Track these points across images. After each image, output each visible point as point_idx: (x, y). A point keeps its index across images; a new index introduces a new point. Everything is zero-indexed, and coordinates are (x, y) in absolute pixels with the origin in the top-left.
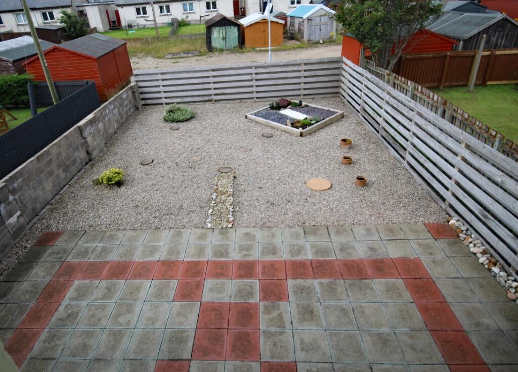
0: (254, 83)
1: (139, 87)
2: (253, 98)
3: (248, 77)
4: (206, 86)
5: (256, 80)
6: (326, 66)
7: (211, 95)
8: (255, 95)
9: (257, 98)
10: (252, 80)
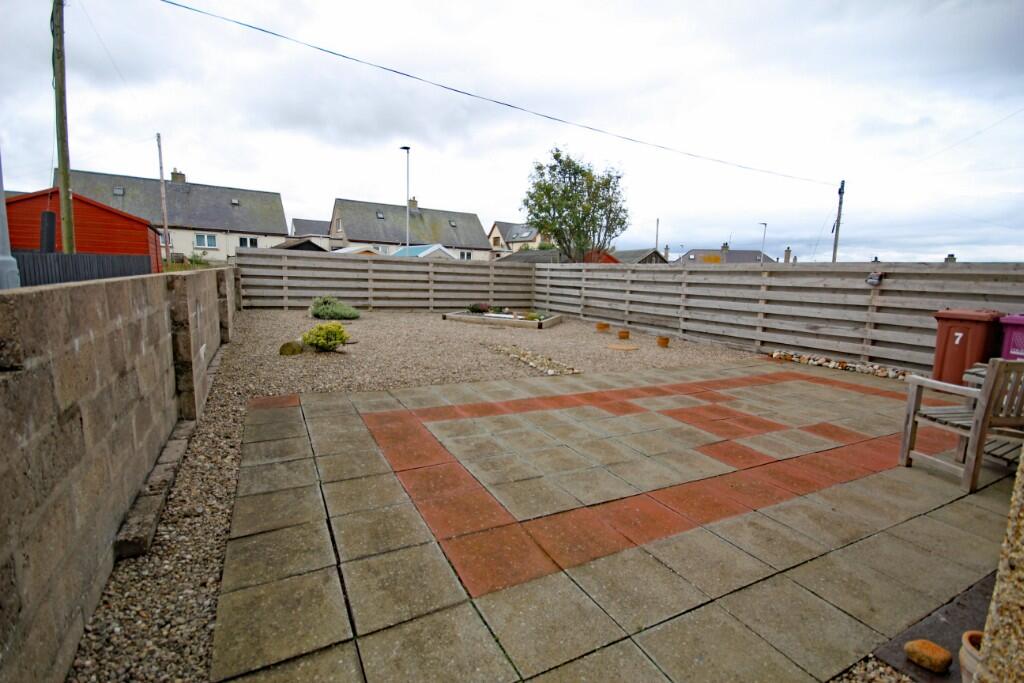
0: (431, 286)
1: (242, 276)
2: (428, 308)
3: (424, 277)
4: (362, 285)
5: (435, 282)
6: (518, 273)
7: (367, 298)
8: (432, 303)
9: (435, 308)
10: (427, 282)
